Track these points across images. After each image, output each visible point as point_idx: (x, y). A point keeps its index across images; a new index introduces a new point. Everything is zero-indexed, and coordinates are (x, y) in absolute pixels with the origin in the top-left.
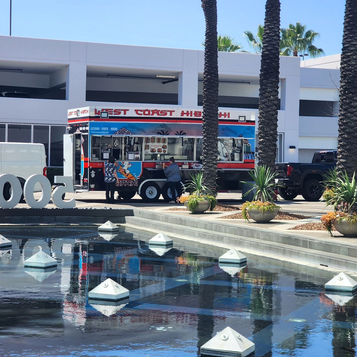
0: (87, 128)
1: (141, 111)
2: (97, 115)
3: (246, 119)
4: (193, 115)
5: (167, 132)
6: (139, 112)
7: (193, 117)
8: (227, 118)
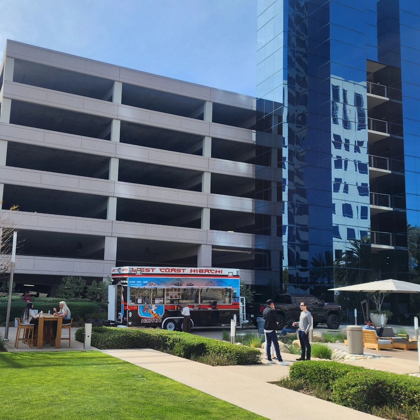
0: (127, 282)
1: (164, 269)
2: (134, 272)
3: (234, 274)
4: (198, 272)
5: (181, 284)
6: (162, 270)
7: (198, 273)
8: (220, 274)
